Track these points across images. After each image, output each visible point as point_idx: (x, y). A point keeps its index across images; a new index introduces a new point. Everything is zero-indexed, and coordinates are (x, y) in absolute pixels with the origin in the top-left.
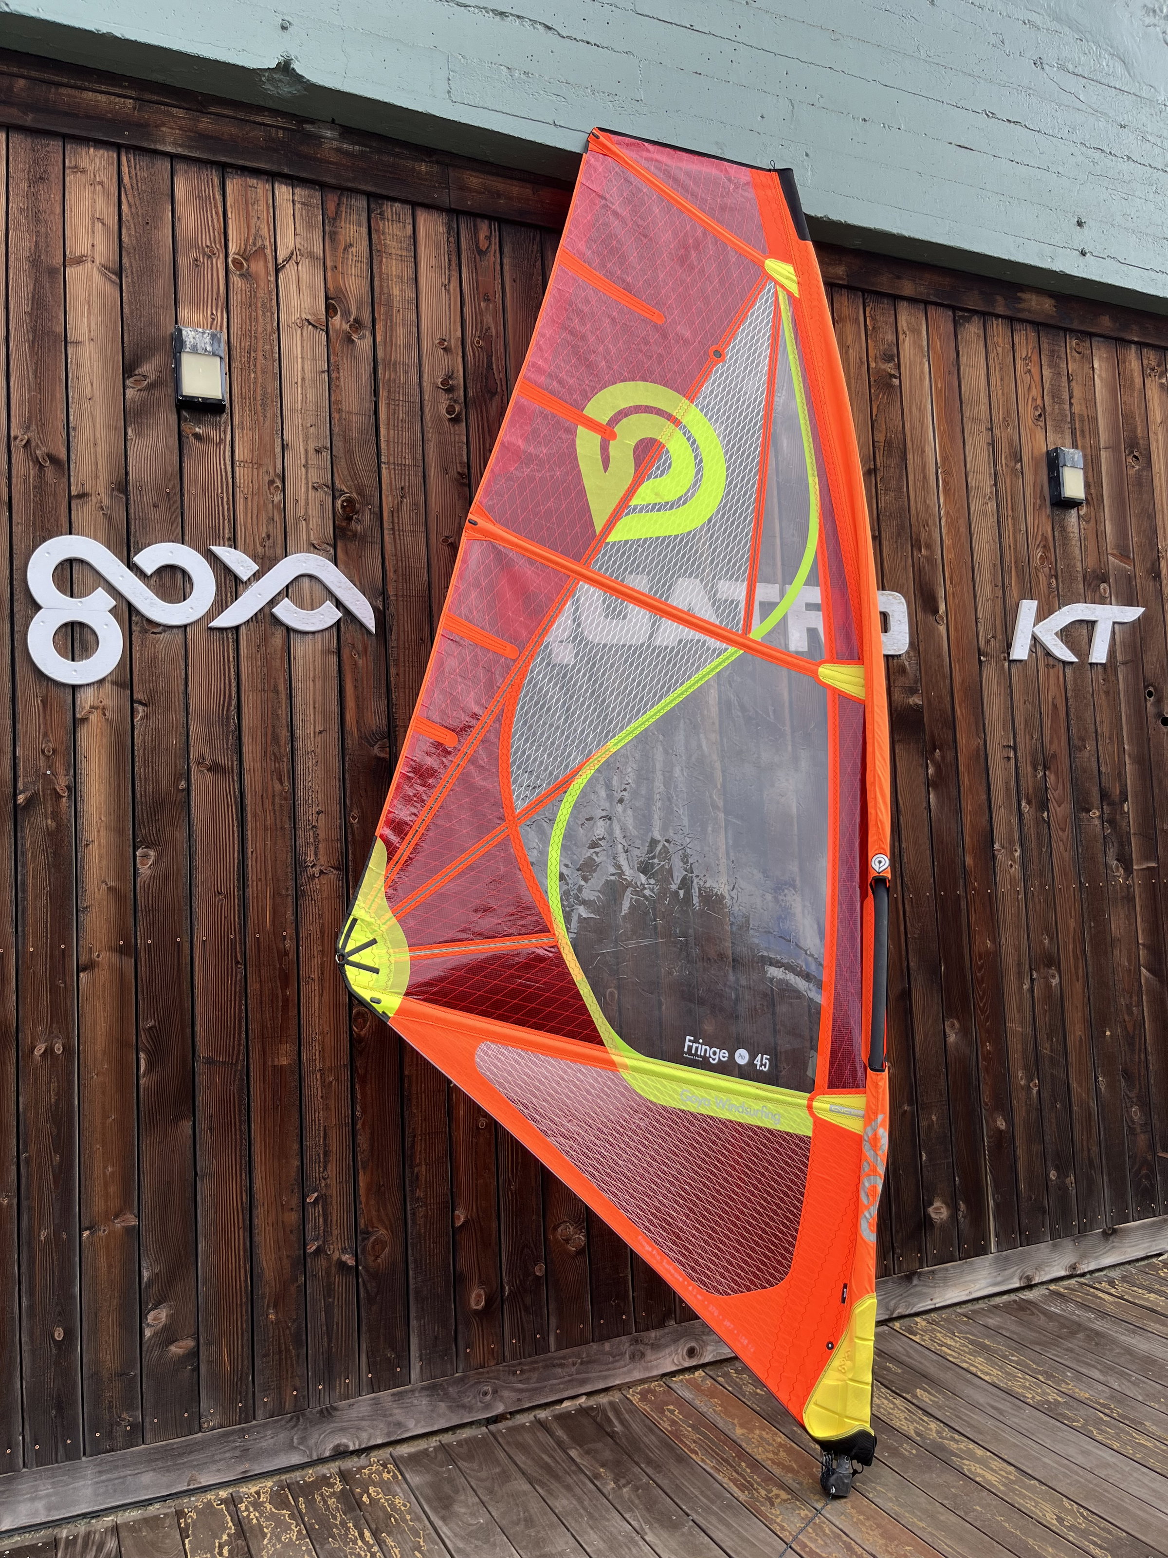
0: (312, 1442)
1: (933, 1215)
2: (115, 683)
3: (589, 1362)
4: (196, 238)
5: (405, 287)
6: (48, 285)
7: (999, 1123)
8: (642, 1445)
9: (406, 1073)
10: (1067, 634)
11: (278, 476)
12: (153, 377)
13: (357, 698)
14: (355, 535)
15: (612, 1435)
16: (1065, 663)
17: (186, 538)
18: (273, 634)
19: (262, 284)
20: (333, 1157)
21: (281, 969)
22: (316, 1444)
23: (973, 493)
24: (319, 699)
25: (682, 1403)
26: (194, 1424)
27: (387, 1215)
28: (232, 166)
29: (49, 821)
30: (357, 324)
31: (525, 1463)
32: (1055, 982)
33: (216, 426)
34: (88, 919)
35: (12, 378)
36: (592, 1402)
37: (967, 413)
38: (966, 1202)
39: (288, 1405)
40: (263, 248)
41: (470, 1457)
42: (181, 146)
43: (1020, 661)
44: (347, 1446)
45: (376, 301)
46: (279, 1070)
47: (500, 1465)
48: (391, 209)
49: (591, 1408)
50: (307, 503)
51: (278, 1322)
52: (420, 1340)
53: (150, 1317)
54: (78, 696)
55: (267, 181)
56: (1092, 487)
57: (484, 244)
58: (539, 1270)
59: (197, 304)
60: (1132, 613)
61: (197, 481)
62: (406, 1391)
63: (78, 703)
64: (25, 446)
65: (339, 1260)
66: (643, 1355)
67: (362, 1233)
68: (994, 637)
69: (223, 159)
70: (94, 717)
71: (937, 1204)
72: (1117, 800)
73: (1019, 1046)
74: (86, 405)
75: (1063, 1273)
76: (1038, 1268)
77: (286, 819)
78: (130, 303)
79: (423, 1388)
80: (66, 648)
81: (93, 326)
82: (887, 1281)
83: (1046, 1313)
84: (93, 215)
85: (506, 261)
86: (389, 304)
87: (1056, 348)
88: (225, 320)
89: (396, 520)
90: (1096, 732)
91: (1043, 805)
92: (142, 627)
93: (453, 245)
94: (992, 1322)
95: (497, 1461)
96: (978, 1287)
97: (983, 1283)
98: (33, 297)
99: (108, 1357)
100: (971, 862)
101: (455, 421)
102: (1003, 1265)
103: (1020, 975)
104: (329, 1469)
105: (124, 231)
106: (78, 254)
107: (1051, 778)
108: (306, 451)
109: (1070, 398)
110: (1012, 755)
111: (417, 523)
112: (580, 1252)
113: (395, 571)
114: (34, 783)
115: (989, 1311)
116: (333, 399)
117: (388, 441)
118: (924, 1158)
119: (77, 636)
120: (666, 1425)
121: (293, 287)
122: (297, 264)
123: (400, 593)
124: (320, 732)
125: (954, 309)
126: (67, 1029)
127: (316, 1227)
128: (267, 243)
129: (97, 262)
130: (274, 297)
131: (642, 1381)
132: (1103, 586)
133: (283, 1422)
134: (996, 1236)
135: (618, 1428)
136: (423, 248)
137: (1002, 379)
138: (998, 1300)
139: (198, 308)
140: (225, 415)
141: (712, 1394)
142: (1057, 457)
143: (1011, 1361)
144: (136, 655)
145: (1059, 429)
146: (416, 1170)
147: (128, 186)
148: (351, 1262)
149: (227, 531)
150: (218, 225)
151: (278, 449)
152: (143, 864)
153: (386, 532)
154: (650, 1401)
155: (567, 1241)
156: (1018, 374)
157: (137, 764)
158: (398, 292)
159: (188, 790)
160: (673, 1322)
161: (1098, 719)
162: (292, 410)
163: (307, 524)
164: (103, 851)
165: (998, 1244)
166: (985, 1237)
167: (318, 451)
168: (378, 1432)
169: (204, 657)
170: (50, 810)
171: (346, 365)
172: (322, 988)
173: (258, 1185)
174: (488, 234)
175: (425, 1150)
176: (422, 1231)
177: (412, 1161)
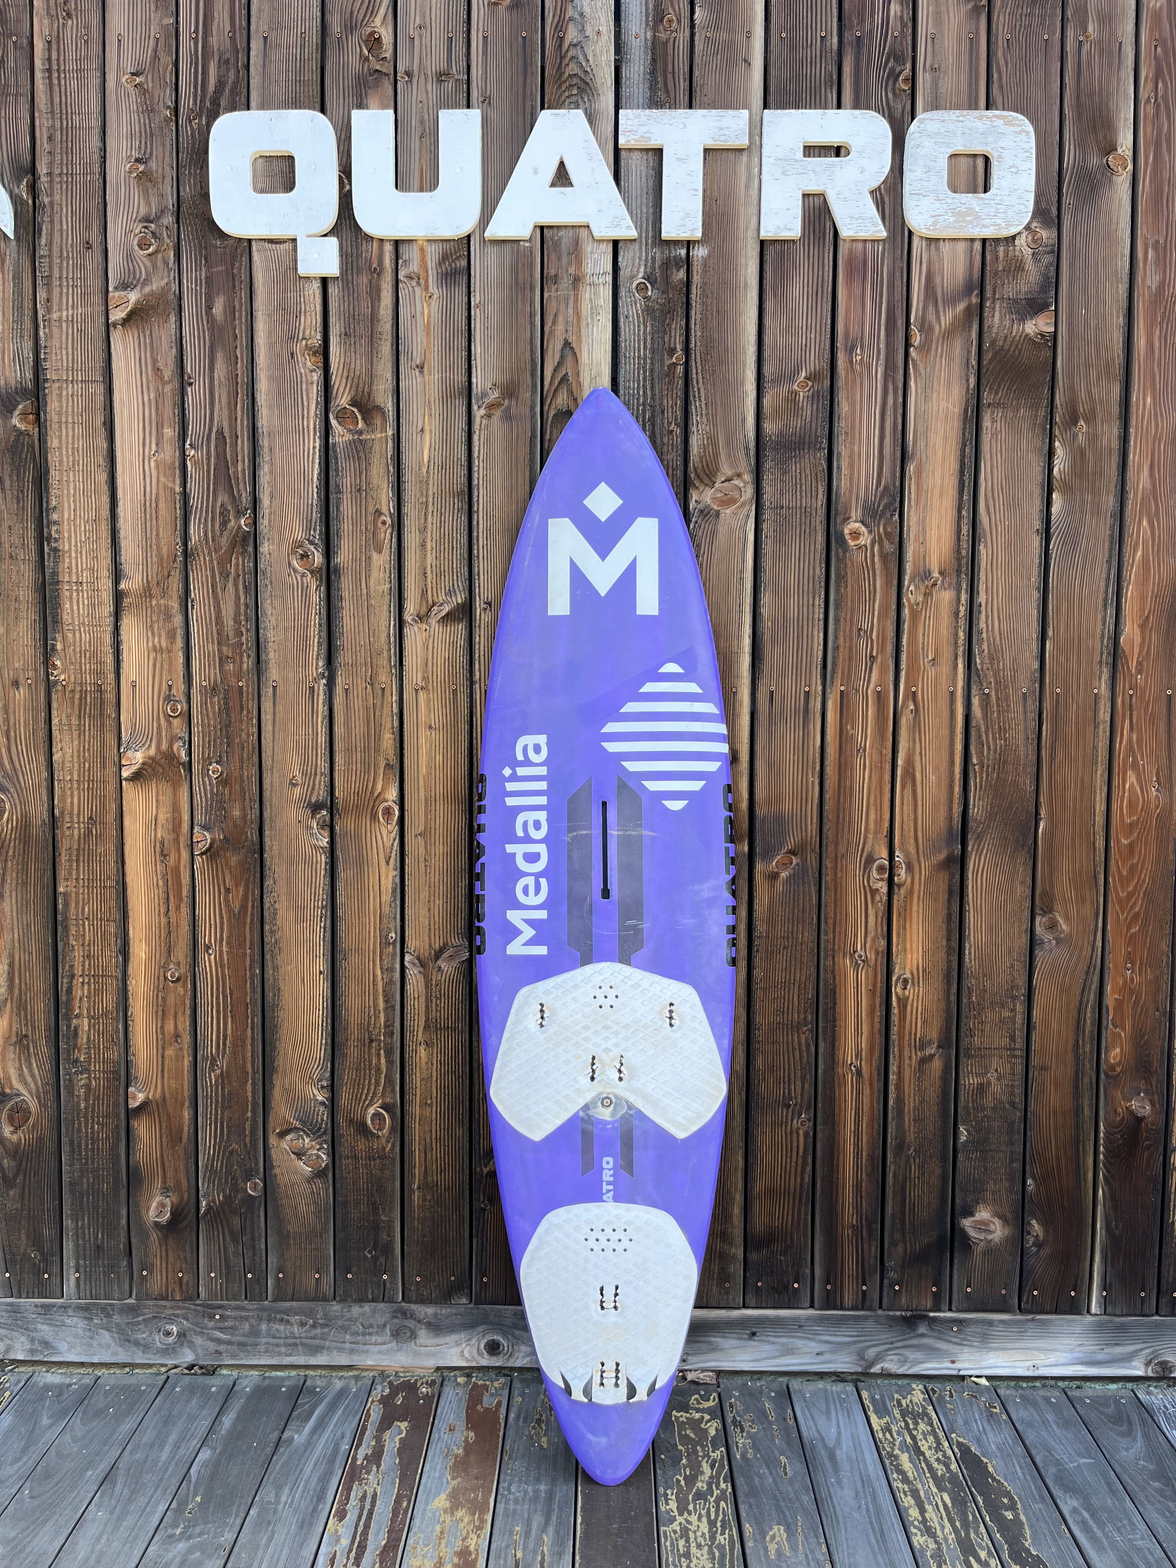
1: (972, 1233)
3: (327, 1326)
7: (1136, 1104)
8: (293, 1477)
27: (33, 1076)
38: (1046, 1222)
47: (110, 1439)
49: (311, 1389)
52: (77, 1245)
58: (252, 1189)
62: (55, 1306)
66: (413, 1336)
71: (983, 1214)
79: (80, 1308)
82: (866, 1318)
89: (54, 55)
96: (1052, 1360)
100: (1135, 636)
102: (1112, 1334)
111: (87, 56)
112: (318, 1175)
113: (51, 137)
118: (963, 1138)
123: (58, 171)
134: (1104, 1287)
146: (75, 1023)
153: (38, 76)
155: (299, 1156)
160: (464, 1300)
165: (1108, 1302)
166: (1081, 1288)
168: (18, 1346)
175: (88, 997)
176: (83, 1105)
177: (70, 1009)
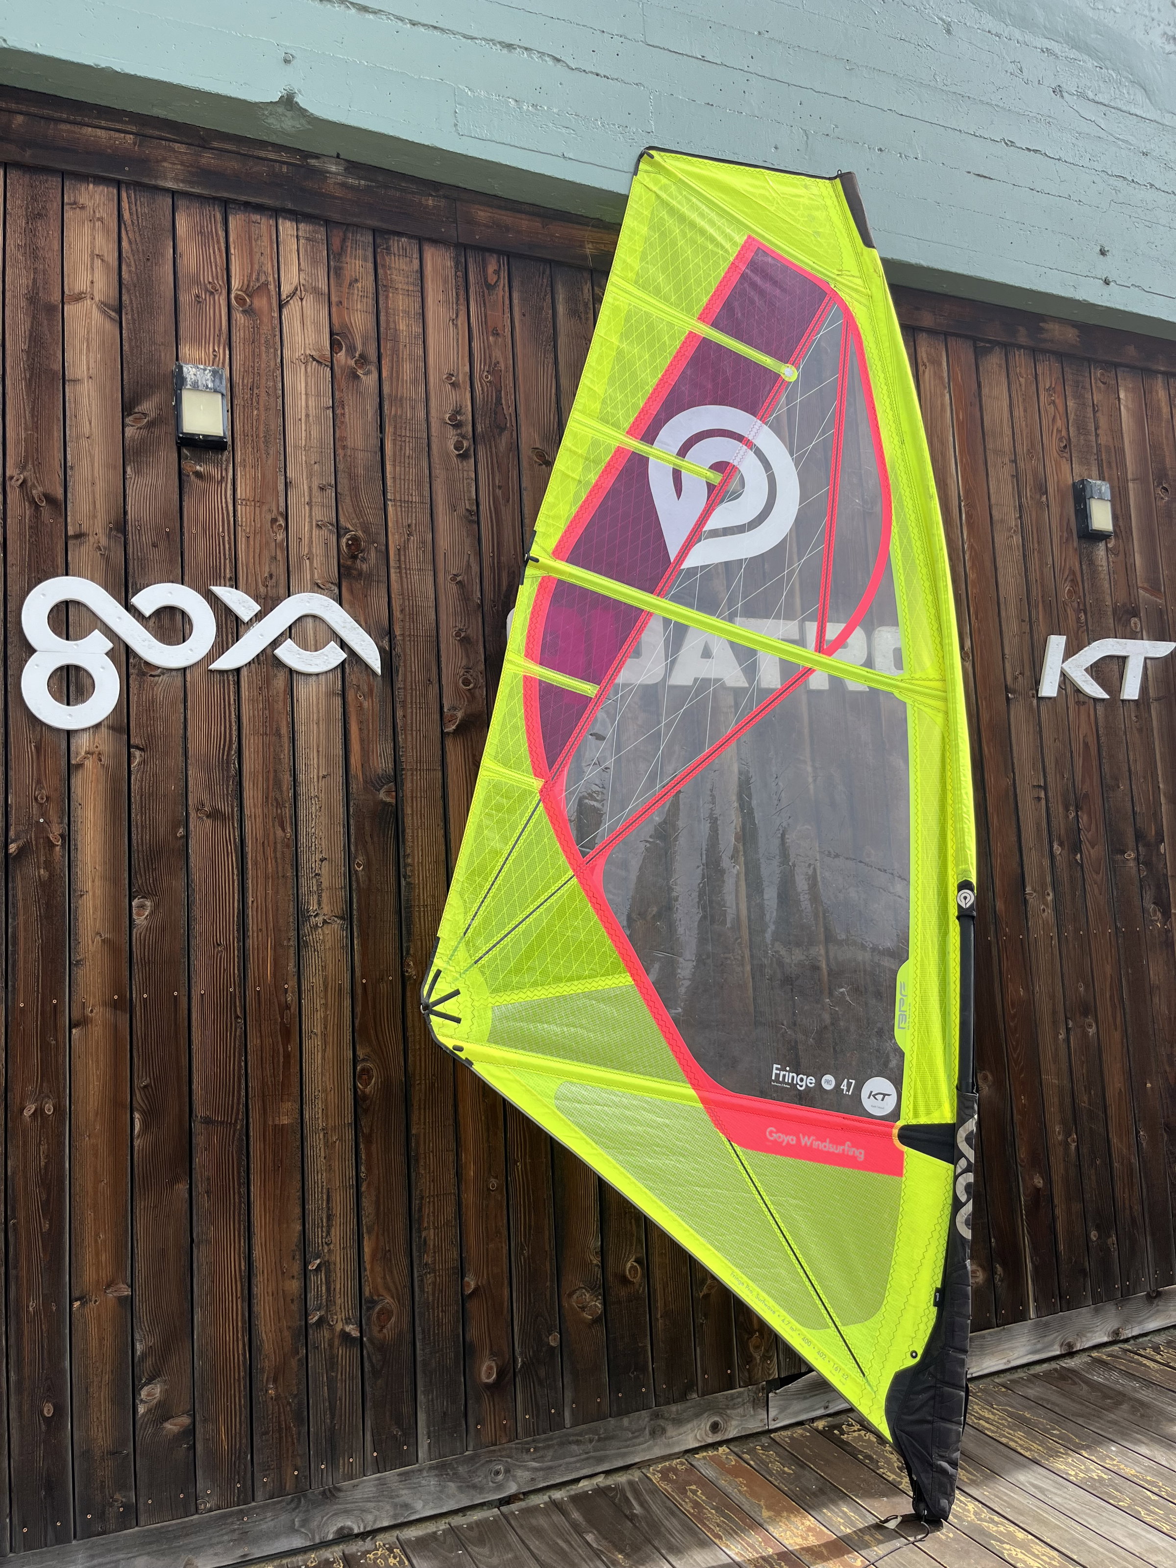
0: (314, 1524)
2: (111, 728)
3: (606, 1439)
4: (198, 274)
5: (412, 322)
6: (45, 323)
7: (1036, 1181)
8: (663, 1529)
9: (414, 1132)
10: (1097, 670)
11: (281, 514)
12: (153, 415)
13: (362, 741)
14: (360, 574)
15: (632, 1518)
16: (1096, 700)
17: (186, 578)
18: (276, 675)
19: (265, 320)
20: (337, 1221)
21: (282, 1022)
22: (318, 1526)
23: (998, 527)
24: (323, 742)
25: (705, 1483)
26: (190, 1506)
27: (394, 1283)
28: (234, 201)
29: (42, 871)
30: (363, 360)
31: (538, 1549)
32: (1092, 1031)
33: (218, 464)
34: (81, 972)
35: (8, 417)
36: (611, 1481)
37: (990, 446)
38: (1004, 1265)
39: (289, 1485)
40: (266, 284)
41: (481, 1541)
42: (183, 181)
43: (1050, 698)
44: (351, 1529)
45: (382, 336)
46: (280, 1130)
47: (512, 1550)
48: (397, 244)
49: (609, 1488)
50: (311, 542)
51: (278, 1398)
52: (428, 1416)
53: (144, 1393)
54: (72, 741)
55: (271, 217)
56: (1121, 520)
57: (492, 279)
58: (553, 1341)
59: (198, 340)
60: (1163, 649)
61: (197, 520)
62: (413, 1471)
63: (72, 748)
64: (21, 485)
65: (343, 1330)
66: (664, 1431)
67: (367, 1302)
68: (1022, 673)
69: (226, 195)
70: (89, 763)
72: (1153, 840)
73: (1056, 1100)
74: (84, 443)
75: (1105, 1339)
76: (1080, 1334)
77: (288, 867)
78: (130, 340)
79: (431, 1468)
80: (61, 692)
81: (92, 365)
83: (1088, 1382)
84: (92, 252)
85: (516, 295)
86: (395, 340)
87: (1081, 378)
88: (227, 356)
89: (402, 558)
90: (1130, 771)
91: (1076, 847)
92: (140, 670)
93: (460, 279)
94: (1032, 1392)
95: (509, 1545)
96: (1016, 1355)
97: (1022, 1351)
98: (31, 335)
99: (100, 1435)
100: (1003, 908)
101: (464, 457)
102: (1042, 1330)
103: (1055, 1023)
104: (332, 1553)
105: (124, 267)
106: (76, 291)
107: (1084, 819)
108: (310, 488)
109: (1096, 429)
110: (1042, 795)
111: (424, 561)
112: (596, 1321)
113: (402, 611)
114: (26, 832)
115: (1029, 1380)
116: (337, 436)
117: (394, 478)
119: (73, 679)
120: (688, 1507)
121: (297, 324)
122: (302, 299)
123: (407, 633)
124: (324, 777)
125: (975, 340)
126: (58, 1088)
127: (318, 1296)
128: (271, 279)
129: (97, 299)
130: (278, 333)
131: (664, 1458)
132: (1133, 620)
133: (284, 1504)
134: (1035, 1301)
135: (638, 1510)
136: (430, 283)
137: (1025, 411)
138: (1038, 1369)
139: (200, 344)
140: (226, 453)
141: (734, 1472)
142: (1084, 489)
143: (1053, 1435)
144: (134, 699)
145: (1085, 462)
146: (424, 1234)
147: (129, 222)
148: (356, 1334)
149: (228, 571)
150: (220, 260)
151: (281, 487)
152: (139, 915)
153: (392, 571)
154: (670, 1481)
155: (583, 1308)
156: (1042, 405)
157: (133, 811)
158: (405, 326)
159: (187, 837)
160: (695, 1396)
161: (1131, 758)
162: (295, 447)
163: (311, 564)
164: (98, 902)
165: (1037, 1309)
166: (1024, 1303)
167: (322, 489)
168: (384, 1515)
169: (203, 699)
170: (42, 859)
171: (350, 400)
172: (325, 1043)
173: (257, 1253)
174: (496, 268)
175: (434, 1213)
176: (431, 1299)
177: (420, 1224)
